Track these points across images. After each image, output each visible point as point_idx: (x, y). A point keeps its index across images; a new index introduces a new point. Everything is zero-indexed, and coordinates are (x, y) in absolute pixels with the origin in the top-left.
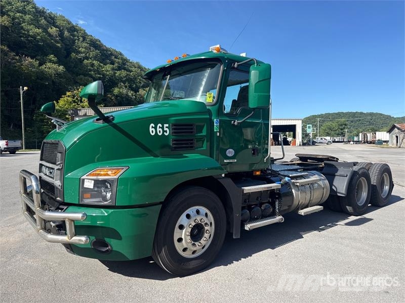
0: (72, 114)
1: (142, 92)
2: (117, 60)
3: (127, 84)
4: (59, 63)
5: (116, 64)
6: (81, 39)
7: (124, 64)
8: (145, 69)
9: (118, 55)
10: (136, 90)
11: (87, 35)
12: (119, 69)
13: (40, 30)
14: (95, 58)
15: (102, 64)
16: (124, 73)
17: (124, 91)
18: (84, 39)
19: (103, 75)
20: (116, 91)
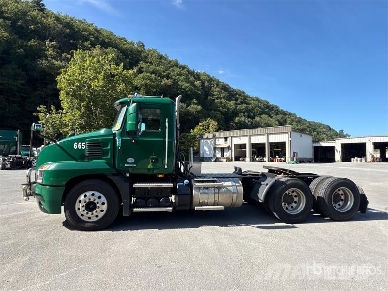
0: (199, 137)
1: (257, 119)
2: (240, 97)
3: (246, 114)
4: (198, 104)
5: (239, 100)
6: (216, 85)
7: (245, 99)
8: (262, 101)
9: (240, 93)
10: (253, 118)
11: (220, 83)
12: (241, 103)
13: (189, 84)
14: (224, 98)
15: (227, 102)
16: (244, 106)
17: (243, 119)
18: (218, 85)
19: (228, 109)
20: (237, 119)
